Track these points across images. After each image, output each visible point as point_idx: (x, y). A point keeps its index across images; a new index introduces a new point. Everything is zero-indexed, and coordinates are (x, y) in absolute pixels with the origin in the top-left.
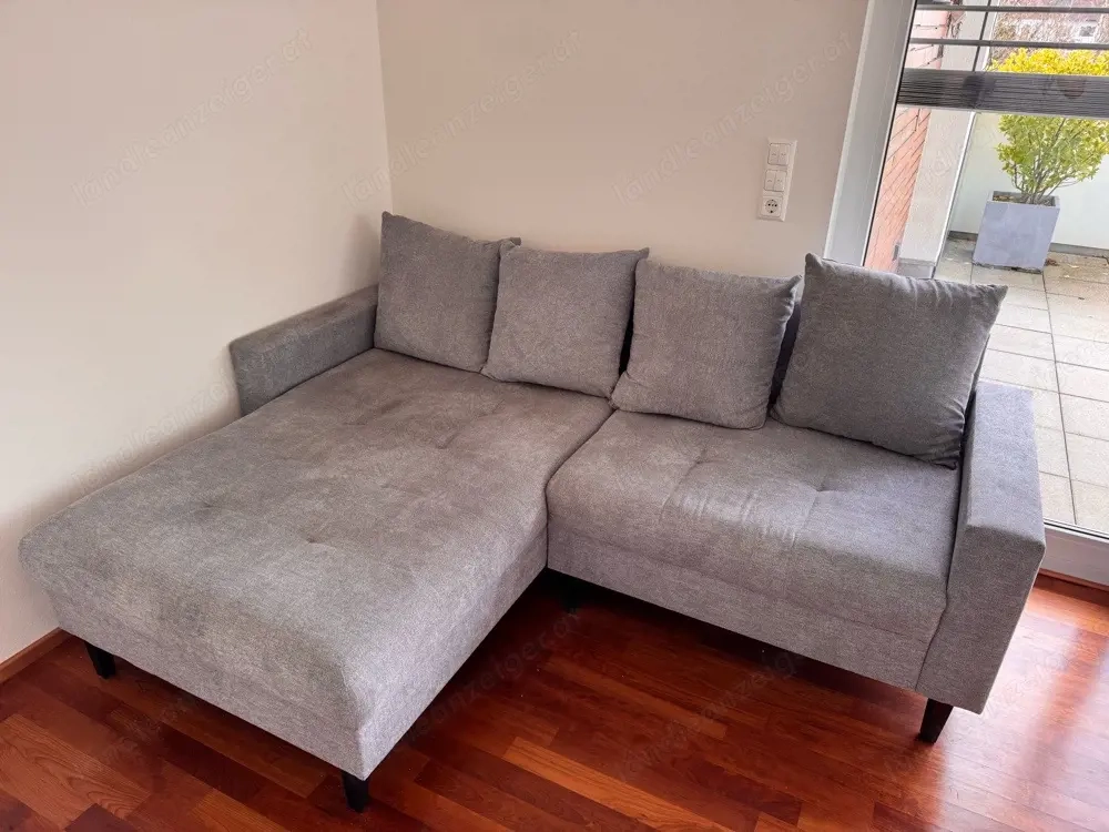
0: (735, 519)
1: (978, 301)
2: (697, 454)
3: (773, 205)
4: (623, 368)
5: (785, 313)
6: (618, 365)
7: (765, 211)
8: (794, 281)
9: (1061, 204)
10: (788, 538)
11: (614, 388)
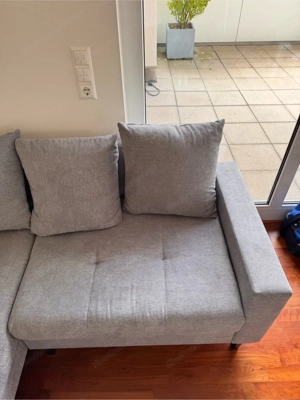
0: (130, 312)
1: (213, 133)
2: (93, 259)
3: (87, 91)
4: (31, 208)
5: (115, 158)
6: (27, 207)
7: (83, 95)
8: (114, 139)
9: (195, 25)
10: (161, 314)
11: (30, 223)
